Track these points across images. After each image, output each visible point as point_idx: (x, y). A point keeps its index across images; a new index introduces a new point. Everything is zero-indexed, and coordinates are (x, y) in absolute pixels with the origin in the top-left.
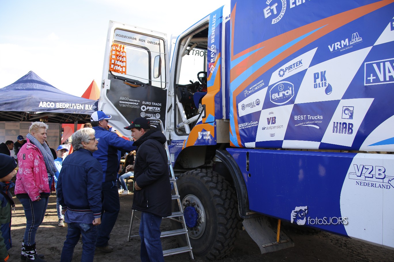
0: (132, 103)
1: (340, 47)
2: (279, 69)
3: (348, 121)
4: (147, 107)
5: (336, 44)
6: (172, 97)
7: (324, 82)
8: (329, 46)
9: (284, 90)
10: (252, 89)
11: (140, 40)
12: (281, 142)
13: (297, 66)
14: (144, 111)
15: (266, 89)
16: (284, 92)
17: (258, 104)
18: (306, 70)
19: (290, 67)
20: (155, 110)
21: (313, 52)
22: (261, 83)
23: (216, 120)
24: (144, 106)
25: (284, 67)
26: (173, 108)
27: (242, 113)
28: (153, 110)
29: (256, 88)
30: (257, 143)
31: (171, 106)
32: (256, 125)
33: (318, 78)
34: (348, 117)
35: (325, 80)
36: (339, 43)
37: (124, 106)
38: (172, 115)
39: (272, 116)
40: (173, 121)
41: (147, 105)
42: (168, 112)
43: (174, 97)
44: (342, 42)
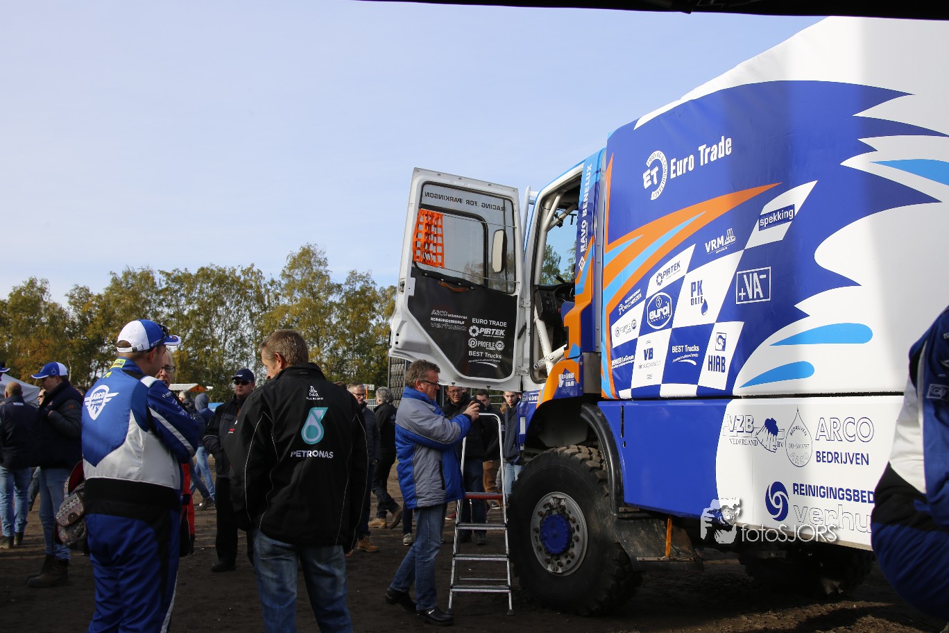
0: (453, 321)
1: (716, 248)
2: (657, 274)
3: (721, 354)
4: (479, 329)
5: (712, 241)
6: (527, 309)
7: (700, 296)
8: (706, 244)
9: (662, 307)
10: (627, 303)
11: (468, 202)
12: (658, 387)
13: (675, 270)
14: (474, 335)
15: (644, 302)
16: (661, 310)
17: (634, 328)
18: (684, 277)
19: (667, 272)
20: (494, 335)
21: (691, 249)
22: (637, 294)
23: (584, 354)
24: (474, 327)
25: (661, 271)
26: (528, 331)
27: (617, 342)
28: (491, 334)
29: (632, 302)
30: (633, 391)
31: (525, 327)
32: (631, 362)
33: (695, 290)
34: (720, 347)
35: (702, 294)
36: (715, 241)
37: (439, 326)
38: (525, 344)
39: (649, 347)
40: (527, 355)
41: (480, 326)
42: (519, 337)
43: (530, 309)
44: (718, 239)
